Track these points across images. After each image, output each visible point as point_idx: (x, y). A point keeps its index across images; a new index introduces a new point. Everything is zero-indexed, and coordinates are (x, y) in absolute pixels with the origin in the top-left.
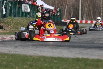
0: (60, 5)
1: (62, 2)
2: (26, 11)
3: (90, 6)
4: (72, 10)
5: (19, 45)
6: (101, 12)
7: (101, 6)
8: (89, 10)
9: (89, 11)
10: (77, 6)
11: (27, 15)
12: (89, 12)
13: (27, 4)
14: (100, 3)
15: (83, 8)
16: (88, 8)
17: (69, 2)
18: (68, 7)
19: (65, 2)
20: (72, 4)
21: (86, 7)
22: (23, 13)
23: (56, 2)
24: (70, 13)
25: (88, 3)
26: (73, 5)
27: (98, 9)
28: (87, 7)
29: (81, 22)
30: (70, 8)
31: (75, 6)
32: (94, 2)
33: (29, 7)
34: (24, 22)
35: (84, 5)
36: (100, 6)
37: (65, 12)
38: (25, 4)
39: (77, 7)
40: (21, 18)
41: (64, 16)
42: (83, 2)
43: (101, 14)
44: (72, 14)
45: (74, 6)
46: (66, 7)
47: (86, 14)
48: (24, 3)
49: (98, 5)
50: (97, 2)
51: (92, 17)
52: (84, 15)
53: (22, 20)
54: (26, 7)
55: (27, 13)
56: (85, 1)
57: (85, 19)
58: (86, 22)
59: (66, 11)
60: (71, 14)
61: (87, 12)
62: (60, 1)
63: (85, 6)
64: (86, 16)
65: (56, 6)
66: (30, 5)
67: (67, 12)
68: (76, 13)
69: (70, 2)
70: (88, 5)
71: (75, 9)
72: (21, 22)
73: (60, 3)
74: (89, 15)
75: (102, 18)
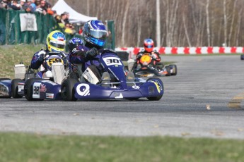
0: (110, 13)
1: (114, 6)
2: (29, 29)
3: (180, 13)
4: (140, 24)
5: (16, 109)
6: (208, 26)
7: (207, 12)
8: (179, 23)
9: (180, 25)
10: (151, 13)
11: (32, 40)
12: (179, 29)
14: (203, 4)
15: (165, 19)
16: (177, 18)
17: (130, 5)
18: (130, 16)
19: (121, 4)
20: (139, 11)
21: (172, 15)
22: (21, 34)
24: (134, 32)
25: (177, 7)
26: (141, 11)
27: (200, 19)
28: (175, 15)
29: (162, 51)
30: (133, 19)
31: (146, 15)
32: (191, 3)
33: (37, 19)
34: (25, 55)
35: (168, 12)
36: (204, 11)
37: (122, 28)
39: (151, 17)
41: (121, 39)
42: (164, 3)
43: (208, 30)
44: (139, 33)
45: (143, 13)
46: (125, 18)
47: (174, 32)
49: (201, 11)
50: (196, 2)
51: (186, 40)
52: (168, 35)
53: (20, 50)
54: (30, 19)
56: (171, 2)
57: (170, 43)
58: (174, 51)
59: (124, 25)
60: (137, 33)
61: (175, 28)
62: (110, 3)
63: (170, 14)
64: (173, 36)
65: (102, 16)
66: (38, 14)
67: (127, 27)
68: (149, 30)
69: (134, 5)
70: (178, 10)
71: (146, 22)
72: (18, 54)
73: (110, 8)
74: (180, 35)
75: (211, 40)
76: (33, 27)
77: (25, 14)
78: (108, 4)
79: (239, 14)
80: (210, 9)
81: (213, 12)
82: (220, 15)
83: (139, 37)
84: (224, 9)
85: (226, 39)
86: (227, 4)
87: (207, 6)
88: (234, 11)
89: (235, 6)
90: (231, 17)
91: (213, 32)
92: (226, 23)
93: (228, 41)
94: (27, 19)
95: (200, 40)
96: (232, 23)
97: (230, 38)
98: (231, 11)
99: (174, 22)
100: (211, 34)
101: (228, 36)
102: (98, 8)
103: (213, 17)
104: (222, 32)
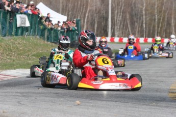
0: (76, 11)
1: (79, 6)
2: (23, 25)
3: (125, 13)
4: (96, 19)
6: (144, 22)
7: (144, 12)
9: (124, 20)
10: (104, 12)
11: (25, 32)
12: (124, 23)
13: (25, 13)
14: (141, 7)
15: (114, 16)
16: (123, 16)
18: (90, 14)
19: (84, 5)
20: (96, 10)
21: (119, 14)
22: (17, 28)
23: (70, 5)
24: (92, 25)
25: (123, 8)
26: (98, 10)
27: (139, 17)
28: (121, 14)
29: (112, 40)
30: (92, 16)
31: (101, 13)
32: (133, 5)
33: (28, 18)
34: (19, 43)
35: (116, 11)
36: (142, 11)
37: (84, 22)
38: (21, 13)
39: (104, 14)
40: (15, 36)
41: (83, 29)
42: (114, 5)
43: (144, 25)
44: (96, 26)
45: (99, 12)
47: (120, 26)
48: (19, 12)
49: (139, 12)
50: (136, 6)
51: (129, 31)
52: (116, 28)
53: (16, 40)
54: (23, 18)
55: (24, 29)
56: (118, 5)
57: (117, 33)
58: (121, 40)
59: (86, 20)
60: (94, 25)
61: (121, 22)
62: (76, 4)
63: (118, 13)
64: (120, 28)
65: (70, 13)
66: (28, 15)
67: (87, 22)
68: (103, 24)
69: (93, 6)
70: (123, 11)
71: (101, 18)
72: (15, 43)
73: (76, 8)
74: (124, 27)
75: (146, 32)
76: (25, 24)
77: (20, 15)
78: (74, 5)
79: (166, 14)
80: (146, 10)
81: (147, 12)
82: (153, 15)
83: (96, 29)
84: (156, 11)
85: (156, 31)
86: (158, 7)
87: (144, 8)
88: (163, 12)
89: (163, 8)
90: (161, 16)
91: (147, 27)
92: (156, 20)
93: (158, 33)
94: (21, 18)
95: (138, 32)
96: (161, 21)
97: (159, 31)
98: (160, 12)
99: (120, 19)
100: (146, 28)
102: (68, 7)
103: (147, 16)
104: (154, 27)
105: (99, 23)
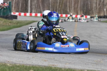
29: (31, 15)
37: (13, 3)
43: (50, 6)
52: (33, 7)
60: (19, 6)
74: (38, 7)
85: (58, 10)
90: (61, 1)
93: (59, 11)
96: (61, 3)
99: (35, 2)
101: (59, 9)
104: (57, 7)
105: (22, 4)
